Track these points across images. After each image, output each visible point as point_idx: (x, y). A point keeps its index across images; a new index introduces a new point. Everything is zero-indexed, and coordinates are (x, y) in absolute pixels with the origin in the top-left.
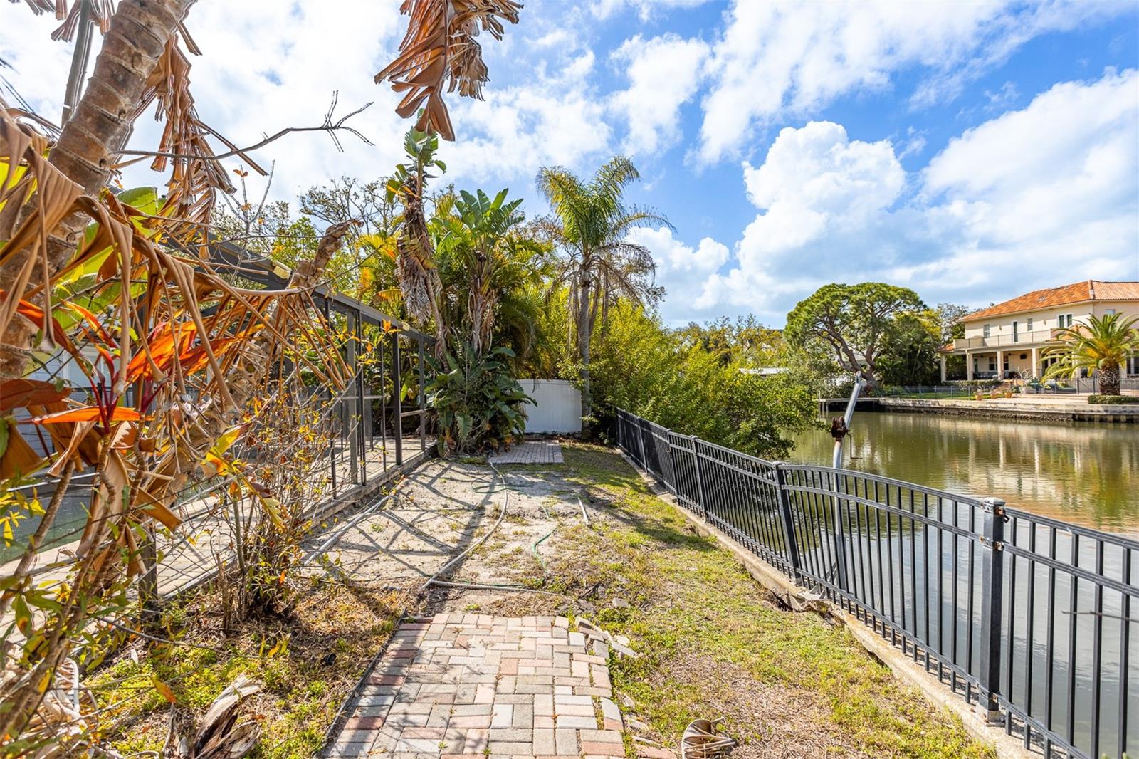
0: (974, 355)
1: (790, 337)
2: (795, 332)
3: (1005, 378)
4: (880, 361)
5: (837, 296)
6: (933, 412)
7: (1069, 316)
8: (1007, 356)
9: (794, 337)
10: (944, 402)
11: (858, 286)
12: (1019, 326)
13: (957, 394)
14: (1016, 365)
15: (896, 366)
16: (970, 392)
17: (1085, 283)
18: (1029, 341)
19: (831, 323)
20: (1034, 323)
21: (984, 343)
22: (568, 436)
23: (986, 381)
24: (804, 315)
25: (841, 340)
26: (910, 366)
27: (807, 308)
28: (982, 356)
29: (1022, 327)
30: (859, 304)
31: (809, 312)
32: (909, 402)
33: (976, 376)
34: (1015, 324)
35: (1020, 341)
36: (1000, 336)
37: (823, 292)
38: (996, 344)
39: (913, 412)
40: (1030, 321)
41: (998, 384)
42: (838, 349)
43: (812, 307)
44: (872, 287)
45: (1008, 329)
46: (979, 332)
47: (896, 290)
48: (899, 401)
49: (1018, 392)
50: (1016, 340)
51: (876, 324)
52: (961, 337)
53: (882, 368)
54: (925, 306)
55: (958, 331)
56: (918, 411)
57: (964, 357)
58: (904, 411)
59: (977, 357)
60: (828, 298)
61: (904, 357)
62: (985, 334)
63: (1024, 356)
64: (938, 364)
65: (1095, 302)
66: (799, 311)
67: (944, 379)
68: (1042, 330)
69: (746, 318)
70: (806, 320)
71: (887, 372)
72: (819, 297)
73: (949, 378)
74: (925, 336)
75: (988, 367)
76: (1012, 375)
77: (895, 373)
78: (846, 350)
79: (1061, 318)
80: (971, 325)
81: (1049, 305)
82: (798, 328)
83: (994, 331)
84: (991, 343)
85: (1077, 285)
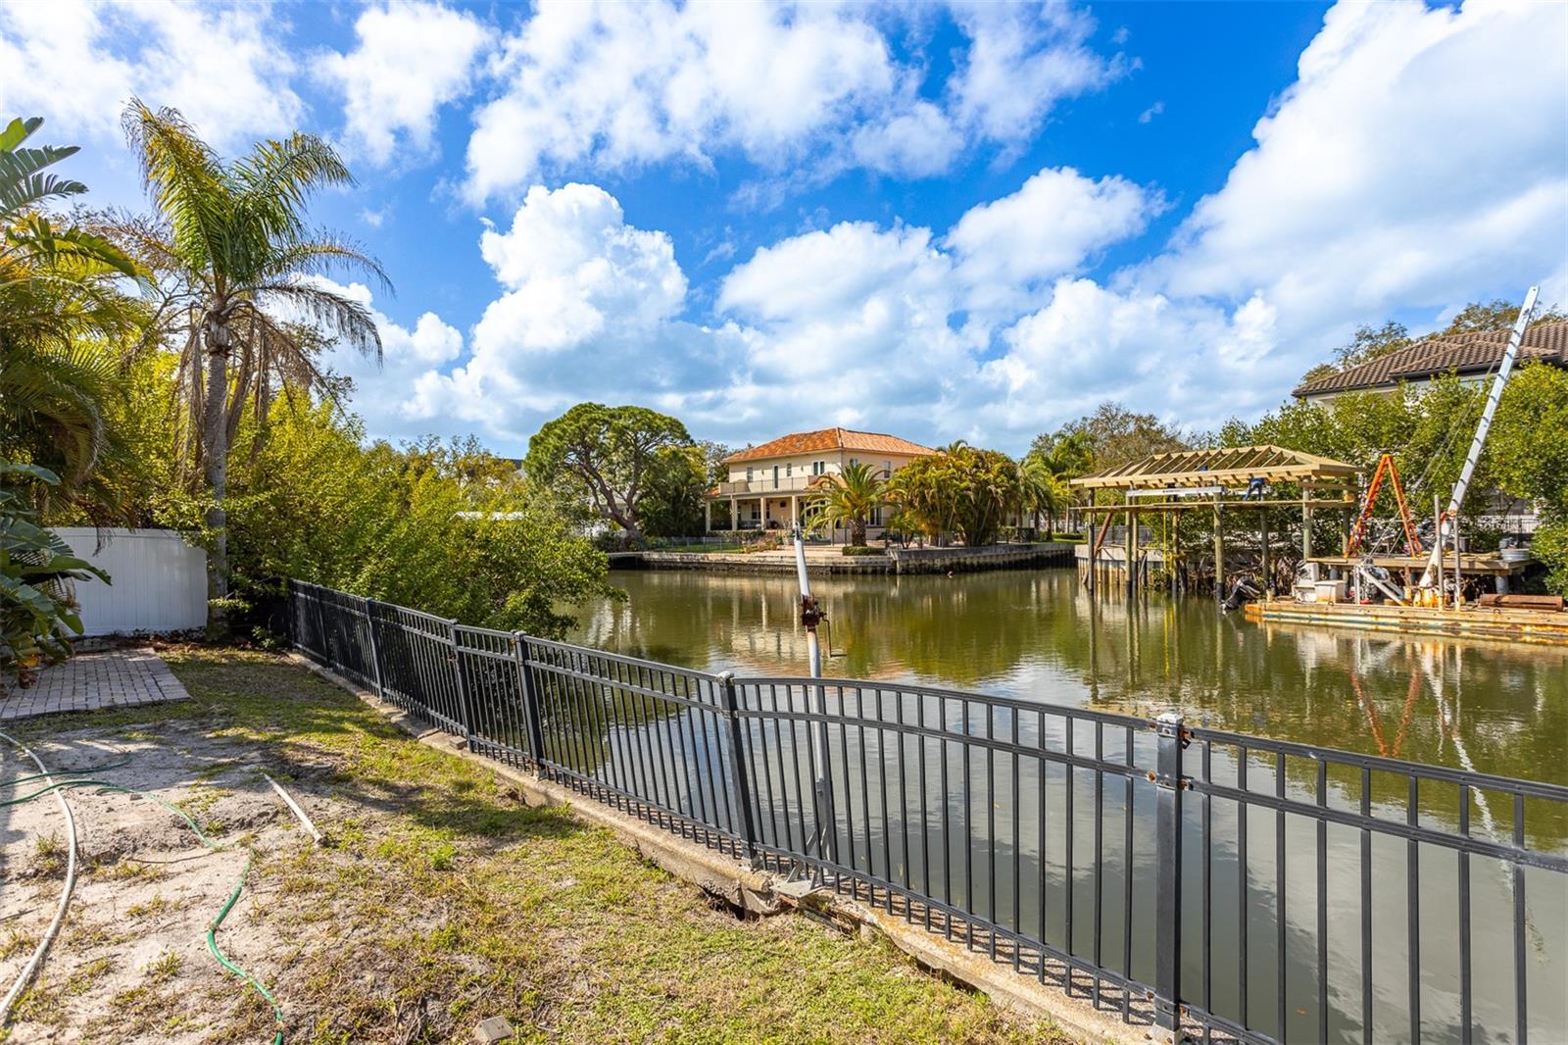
0: (739, 501)
1: (534, 470)
2: (541, 464)
3: (768, 528)
4: (642, 505)
5: (595, 420)
6: (703, 568)
7: (822, 463)
8: (769, 502)
9: (540, 470)
10: (713, 557)
11: (620, 409)
12: (780, 470)
13: (724, 548)
14: (777, 514)
15: (660, 512)
16: (735, 545)
17: (834, 430)
18: (788, 488)
19: (587, 454)
20: (793, 469)
21: (748, 489)
22: (174, 638)
23: (750, 531)
24: (552, 441)
25: (599, 478)
26: (675, 513)
27: (557, 431)
28: (745, 502)
29: (782, 472)
30: (621, 432)
31: (560, 438)
32: (676, 557)
33: (740, 527)
34: (776, 468)
35: (780, 489)
36: (762, 481)
37: (579, 412)
38: (759, 490)
39: (681, 568)
40: (789, 466)
41: (762, 534)
42: (594, 489)
43: (564, 430)
44: (636, 412)
45: (769, 473)
46: (742, 476)
47: (663, 419)
48: (666, 556)
49: (782, 544)
50: (776, 487)
51: (640, 458)
52: (725, 480)
53: (644, 515)
54: (692, 441)
55: (723, 473)
56: (686, 567)
57: (728, 504)
58: (670, 568)
59: (742, 503)
60: (583, 421)
61: (668, 501)
62: (749, 477)
63: (783, 504)
64: (703, 510)
65: (843, 451)
66: (547, 434)
67: (708, 529)
68: (799, 477)
69: (465, 440)
70: (556, 448)
71: (650, 519)
72: (573, 419)
73: (713, 527)
74: (690, 476)
75: (750, 515)
76: (773, 525)
77: (658, 521)
78: (603, 490)
79: (816, 464)
80: (736, 467)
81: (805, 450)
82: (546, 459)
83: (757, 475)
84: (754, 488)
85: (827, 432)
